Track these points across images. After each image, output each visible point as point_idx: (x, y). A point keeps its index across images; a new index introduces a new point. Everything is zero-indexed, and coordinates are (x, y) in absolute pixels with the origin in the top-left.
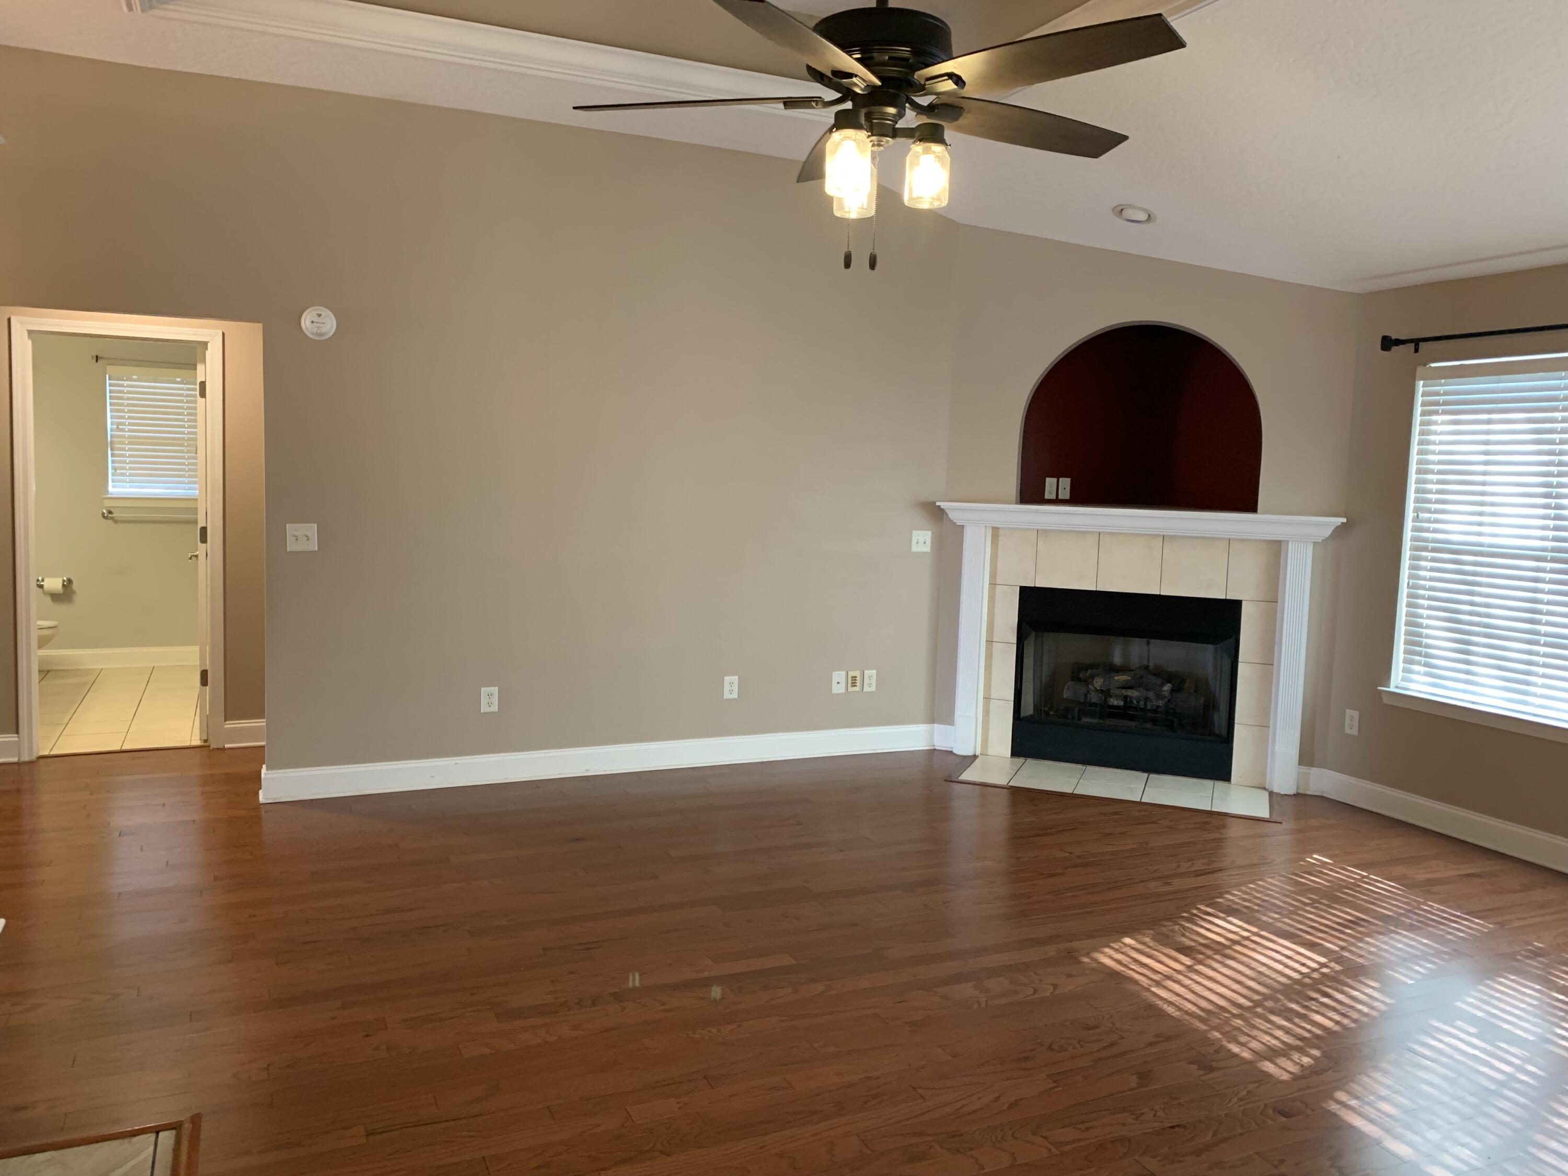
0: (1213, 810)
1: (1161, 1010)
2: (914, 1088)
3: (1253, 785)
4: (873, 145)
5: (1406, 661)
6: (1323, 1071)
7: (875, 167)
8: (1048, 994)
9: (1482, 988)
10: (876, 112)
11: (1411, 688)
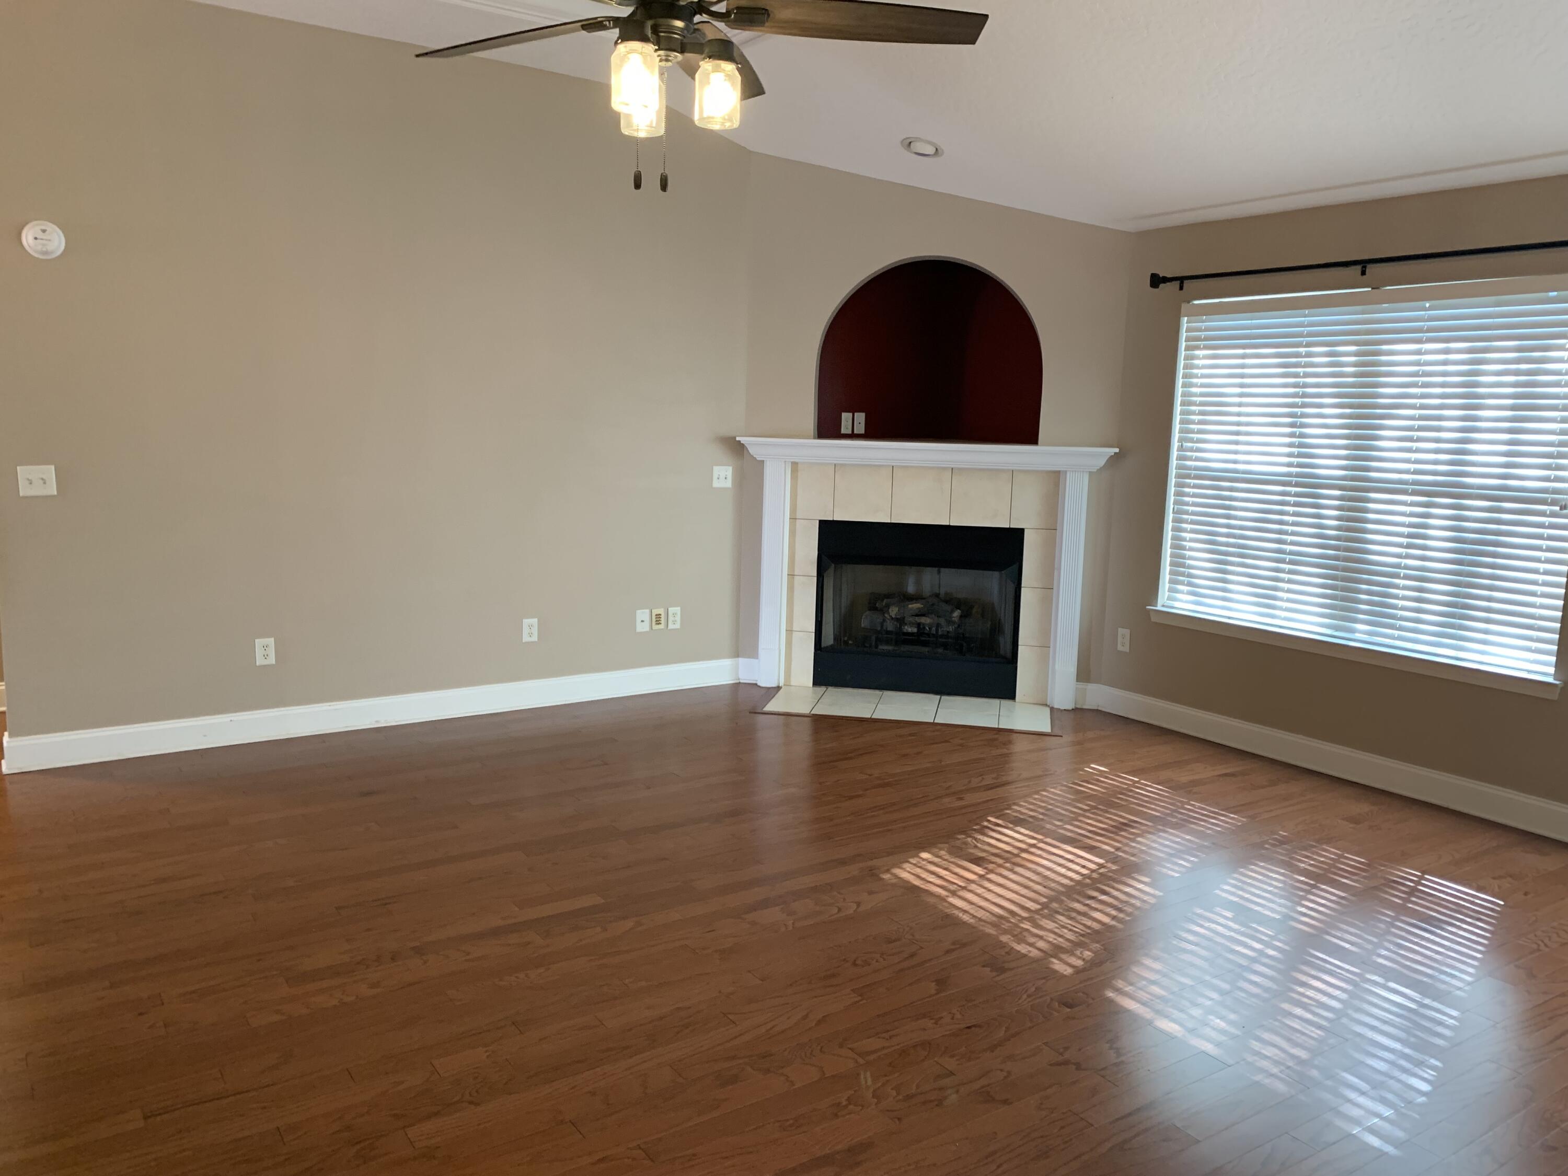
0: (1000, 727)
1: (957, 918)
2: (725, 1014)
3: (1035, 703)
4: (661, 61)
5: (1171, 581)
6: (1101, 963)
7: (663, 83)
8: (851, 911)
9: (1236, 875)
10: (664, 25)
11: (1176, 606)
